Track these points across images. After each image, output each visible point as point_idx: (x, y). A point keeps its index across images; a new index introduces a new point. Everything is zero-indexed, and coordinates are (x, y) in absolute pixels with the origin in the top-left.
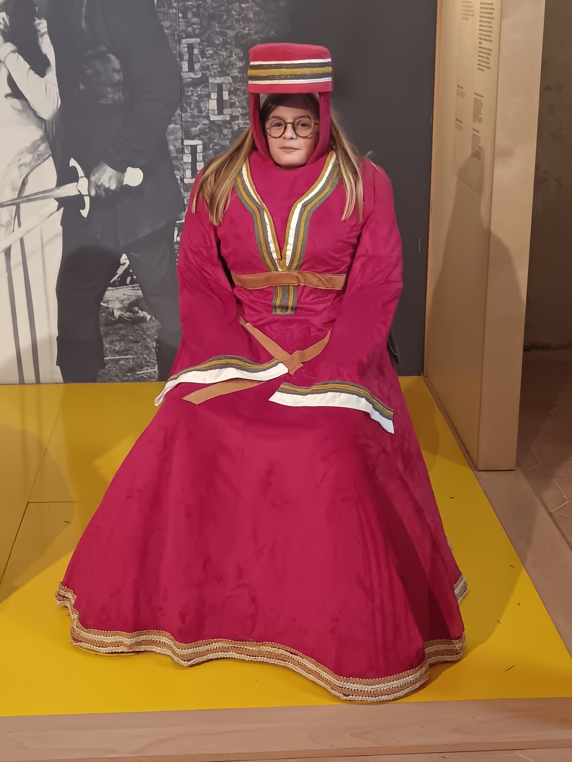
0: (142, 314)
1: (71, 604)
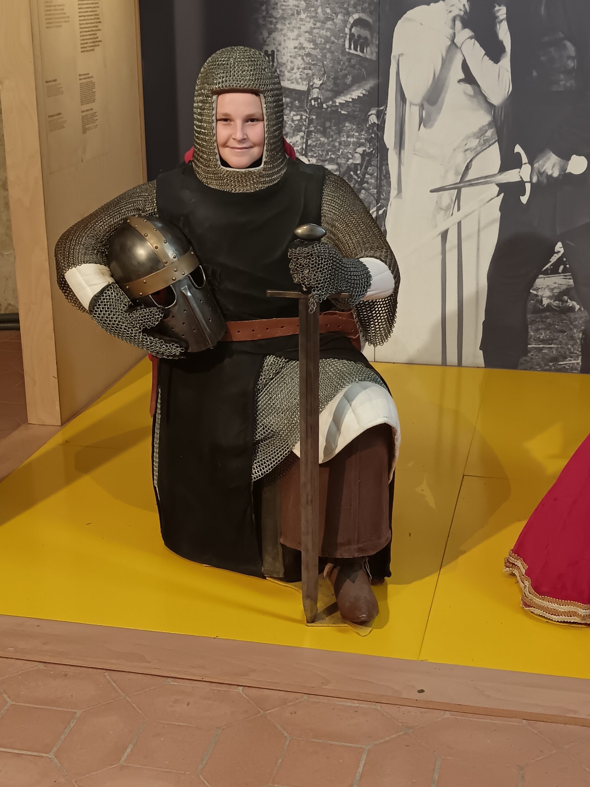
0: (571, 303)
1: (520, 572)
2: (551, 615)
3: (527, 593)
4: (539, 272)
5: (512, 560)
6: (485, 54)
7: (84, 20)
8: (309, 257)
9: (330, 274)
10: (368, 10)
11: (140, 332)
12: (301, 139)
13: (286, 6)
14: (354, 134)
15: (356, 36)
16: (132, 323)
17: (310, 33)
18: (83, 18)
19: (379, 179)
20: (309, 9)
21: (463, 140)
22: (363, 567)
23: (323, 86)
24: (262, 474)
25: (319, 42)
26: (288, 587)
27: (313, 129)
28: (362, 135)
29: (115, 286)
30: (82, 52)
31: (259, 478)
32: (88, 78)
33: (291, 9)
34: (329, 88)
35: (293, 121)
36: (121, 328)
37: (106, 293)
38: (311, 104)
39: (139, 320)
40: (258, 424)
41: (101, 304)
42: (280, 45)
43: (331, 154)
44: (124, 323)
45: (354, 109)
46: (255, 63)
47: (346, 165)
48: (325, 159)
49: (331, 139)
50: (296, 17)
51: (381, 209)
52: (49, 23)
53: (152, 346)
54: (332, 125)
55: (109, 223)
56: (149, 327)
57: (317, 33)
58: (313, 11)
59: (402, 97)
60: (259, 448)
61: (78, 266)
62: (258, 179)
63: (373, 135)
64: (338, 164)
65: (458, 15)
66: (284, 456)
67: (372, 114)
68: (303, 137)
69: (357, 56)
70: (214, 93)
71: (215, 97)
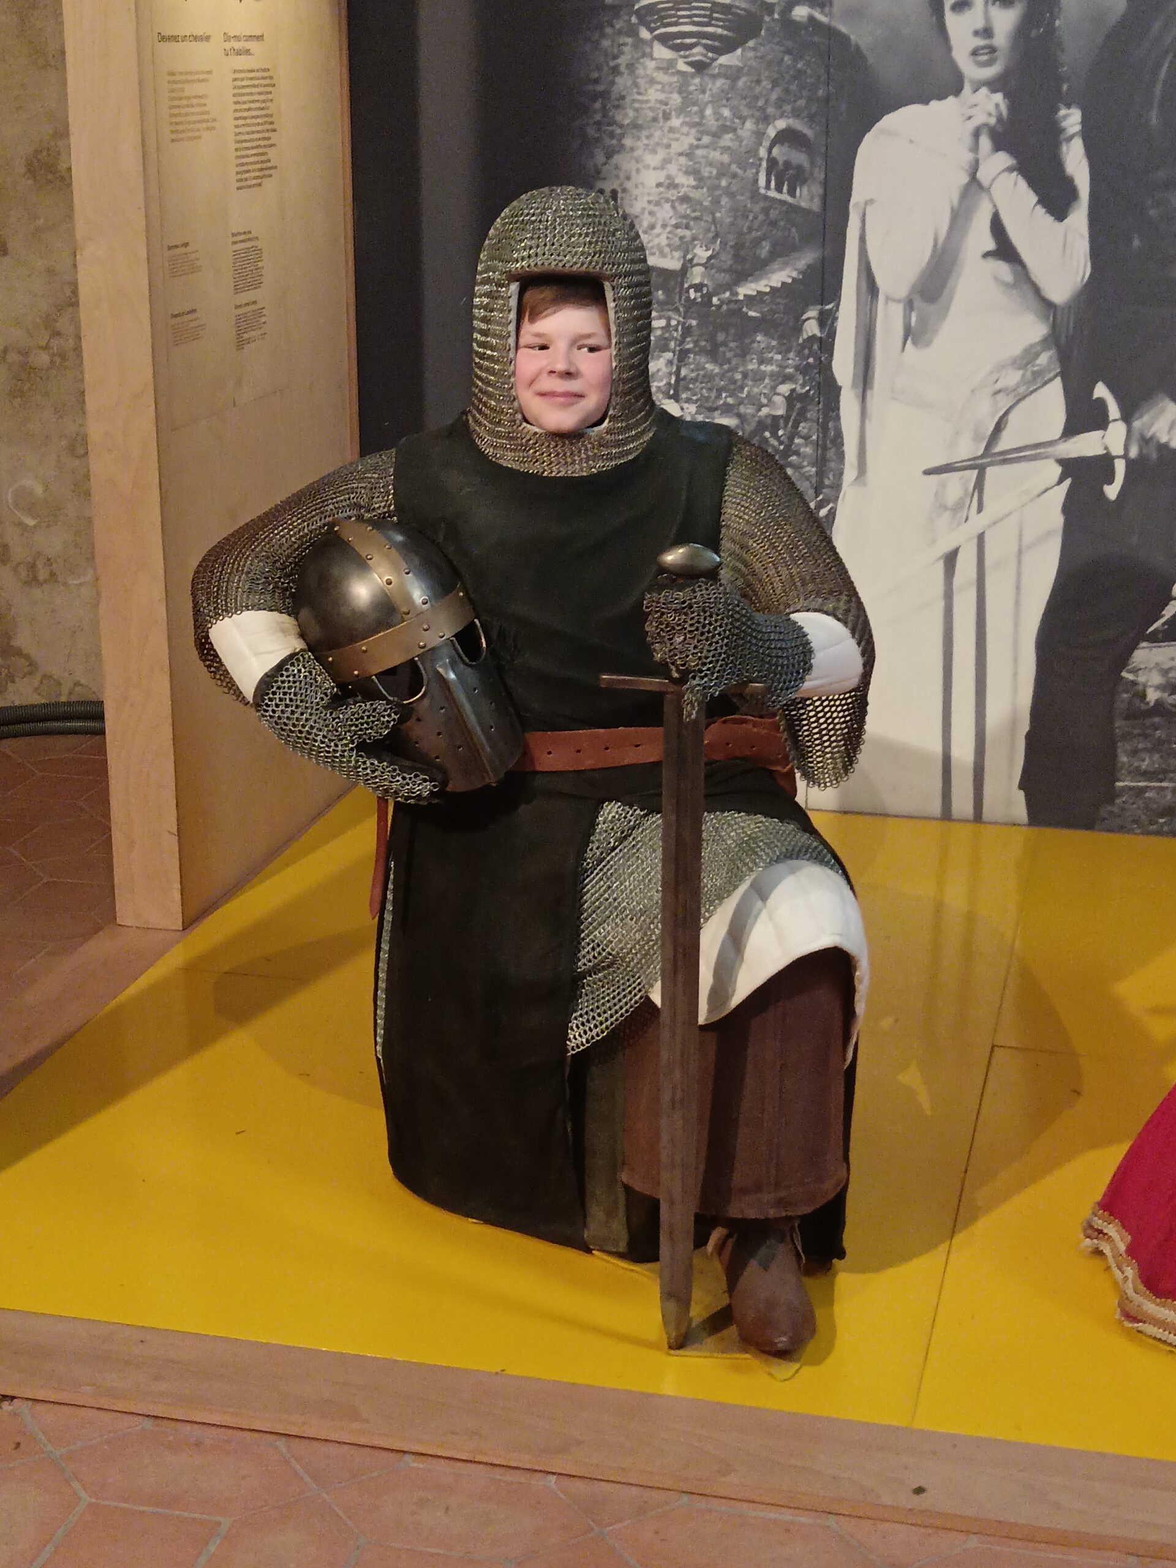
1: (1115, 1248)
3: (1130, 1292)
4: (1139, 636)
5: (1098, 1223)
6: (1039, 202)
7: (244, 125)
8: (684, 611)
10: (806, 112)
11: (352, 749)
12: (667, 365)
13: (642, 102)
14: (772, 358)
15: (781, 163)
16: (337, 731)
17: (689, 155)
18: (242, 121)
19: (821, 446)
20: (689, 109)
21: (991, 373)
22: (788, 1238)
23: (713, 261)
24: (588, 1042)
25: (706, 174)
26: (636, 1272)
27: (690, 346)
28: (788, 359)
29: (306, 656)
30: (238, 189)
31: (582, 1048)
32: (249, 240)
33: (651, 109)
34: (726, 266)
36: (316, 741)
37: (287, 670)
38: (689, 297)
39: (351, 726)
40: (584, 939)
41: (278, 691)
42: (628, 178)
43: (726, 397)
44: (320, 730)
47: (757, 419)
48: (715, 406)
50: (661, 124)
51: (824, 507)
52: (177, 132)
53: (376, 777)
54: (730, 338)
55: (300, 531)
56: (370, 739)
57: (703, 157)
58: (696, 113)
59: (870, 286)
60: (583, 987)
61: (234, 616)
62: (595, 451)
63: (811, 360)
64: (739, 416)
65: (986, 125)
66: (631, 1007)
67: (809, 319)
68: (670, 362)
69: (783, 202)
70: (512, 277)
71: (514, 287)
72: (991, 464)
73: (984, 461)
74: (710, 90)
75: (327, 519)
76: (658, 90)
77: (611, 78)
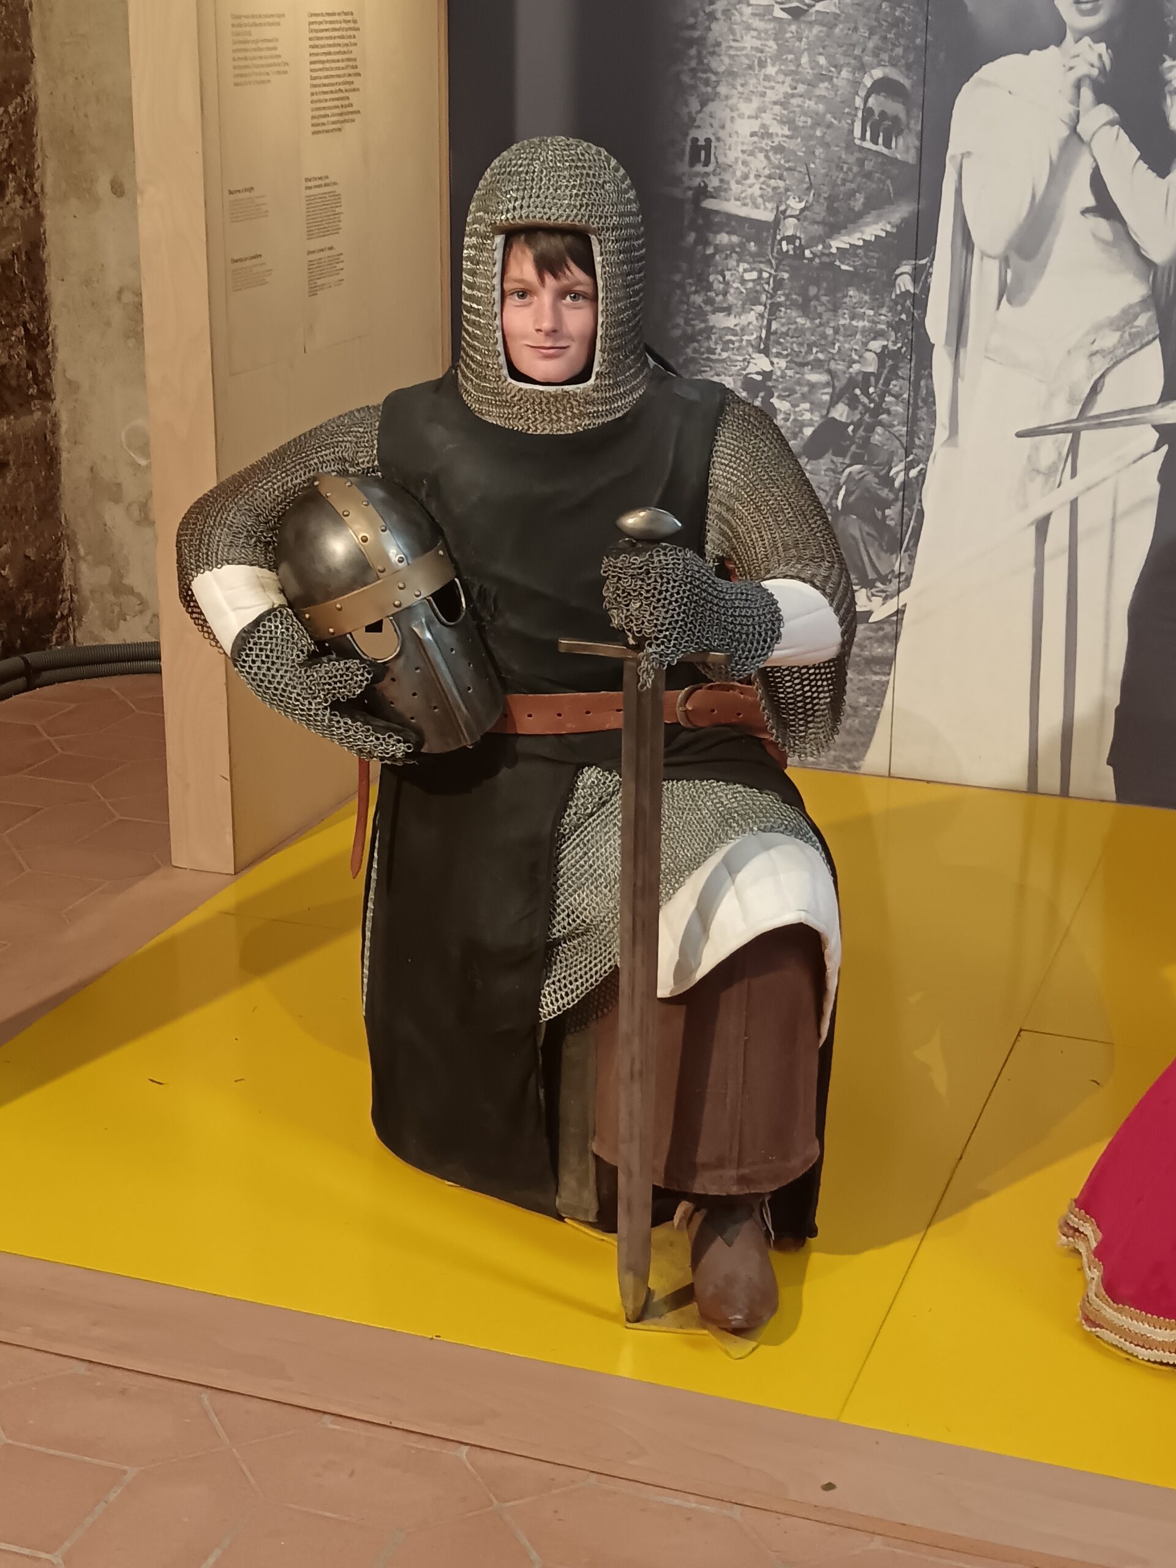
1: (1088, 1248)
2: (1136, 1345)
3: (1092, 1295)
5: (1073, 1222)
6: (1140, 158)
7: (321, 70)
8: (641, 577)
9: (684, 612)
10: (903, 61)
11: (325, 708)
12: (757, 319)
13: (737, 49)
14: (864, 313)
15: (877, 113)
16: (311, 689)
17: (784, 104)
18: (320, 66)
19: (912, 406)
20: (784, 57)
21: (1087, 334)
22: (757, 1214)
23: (806, 213)
24: (559, 1009)
25: (801, 124)
26: (607, 1242)
27: (783, 299)
28: (881, 315)
29: (285, 612)
30: (314, 133)
31: (554, 1015)
32: (326, 185)
33: (747, 56)
34: (819, 218)
35: (743, 281)
36: (290, 698)
37: (264, 626)
38: (781, 249)
39: (324, 684)
40: (559, 906)
41: (254, 647)
42: (723, 127)
43: (817, 352)
44: (295, 688)
45: (866, 261)
46: (584, 172)
47: (847, 375)
48: (805, 361)
49: (817, 321)
50: (756, 72)
51: (914, 468)
52: (241, 76)
53: (350, 737)
54: (822, 292)
55: (283, 486)
56: (343, 698)
57: (799, 106)
58: (791, 61)
59: (965, 240)
60: (558, 954)
61: (215, 569)
62: (581, 408)
63: (904, 317)
64: (830, 372)
65: (1088, 76)
66: (601, 976)
67: (902, 274)
68: (762, 316)
69: (878, 154)
70: (498, 230)
71: (499, 240)
72: (1087, 428)
73: (1081, 424)
74: (807, 38)
75: (312, 474)
76: (753, 37)
77: (707, 23)
